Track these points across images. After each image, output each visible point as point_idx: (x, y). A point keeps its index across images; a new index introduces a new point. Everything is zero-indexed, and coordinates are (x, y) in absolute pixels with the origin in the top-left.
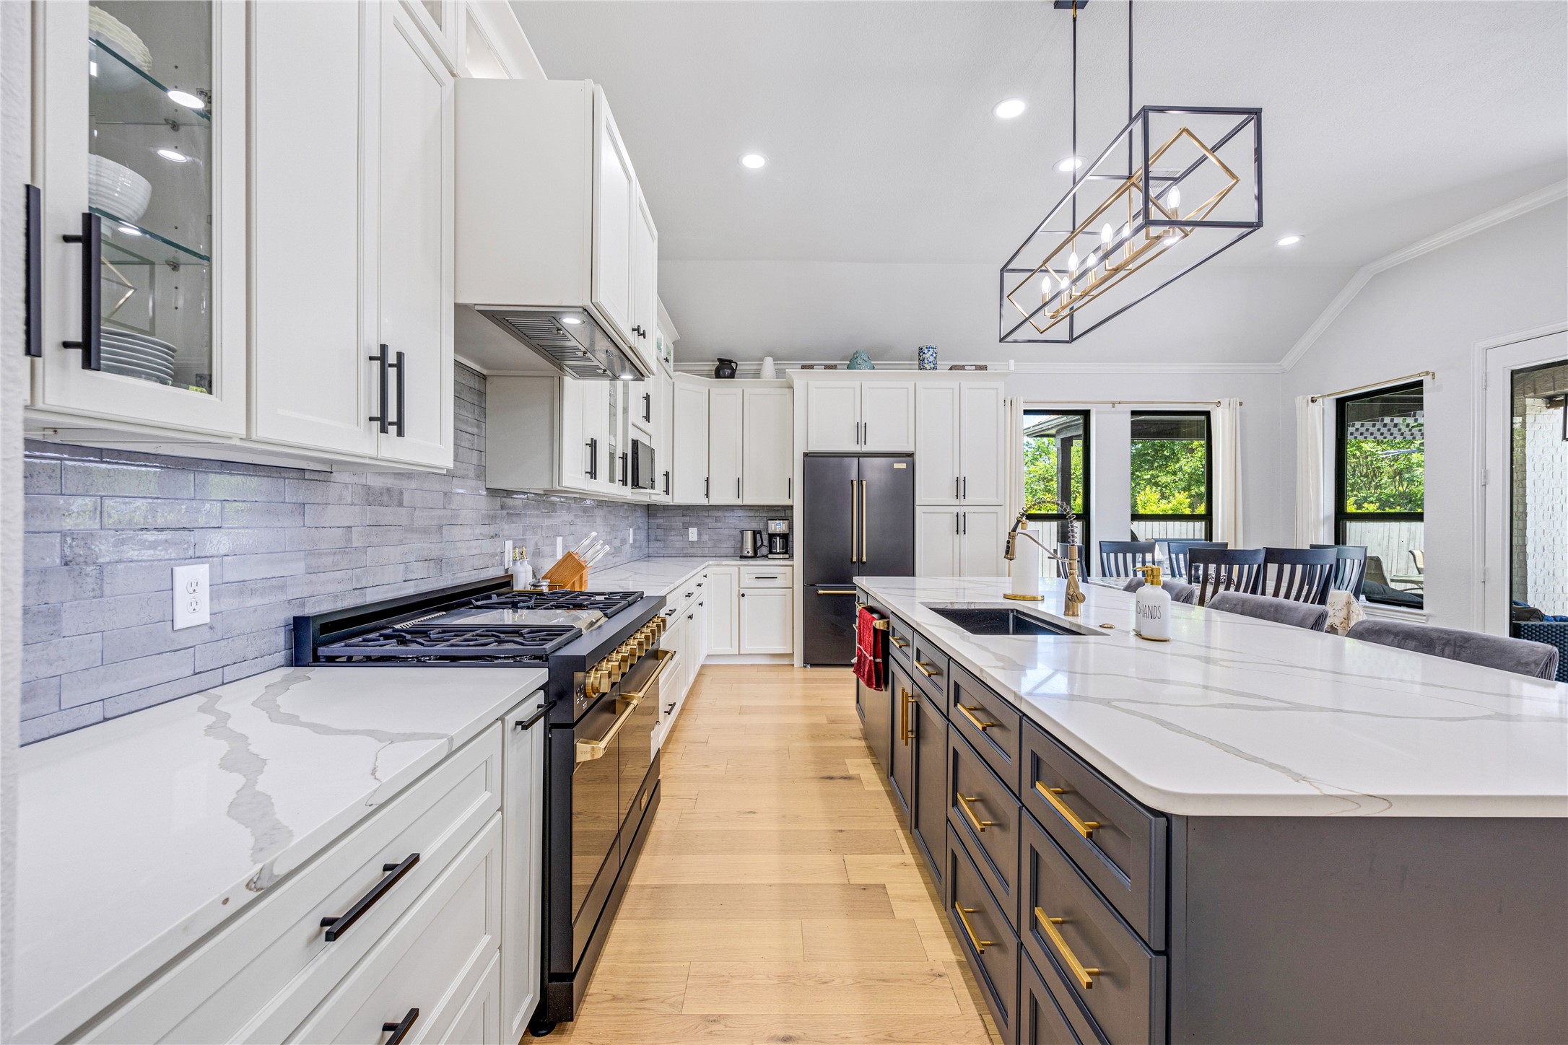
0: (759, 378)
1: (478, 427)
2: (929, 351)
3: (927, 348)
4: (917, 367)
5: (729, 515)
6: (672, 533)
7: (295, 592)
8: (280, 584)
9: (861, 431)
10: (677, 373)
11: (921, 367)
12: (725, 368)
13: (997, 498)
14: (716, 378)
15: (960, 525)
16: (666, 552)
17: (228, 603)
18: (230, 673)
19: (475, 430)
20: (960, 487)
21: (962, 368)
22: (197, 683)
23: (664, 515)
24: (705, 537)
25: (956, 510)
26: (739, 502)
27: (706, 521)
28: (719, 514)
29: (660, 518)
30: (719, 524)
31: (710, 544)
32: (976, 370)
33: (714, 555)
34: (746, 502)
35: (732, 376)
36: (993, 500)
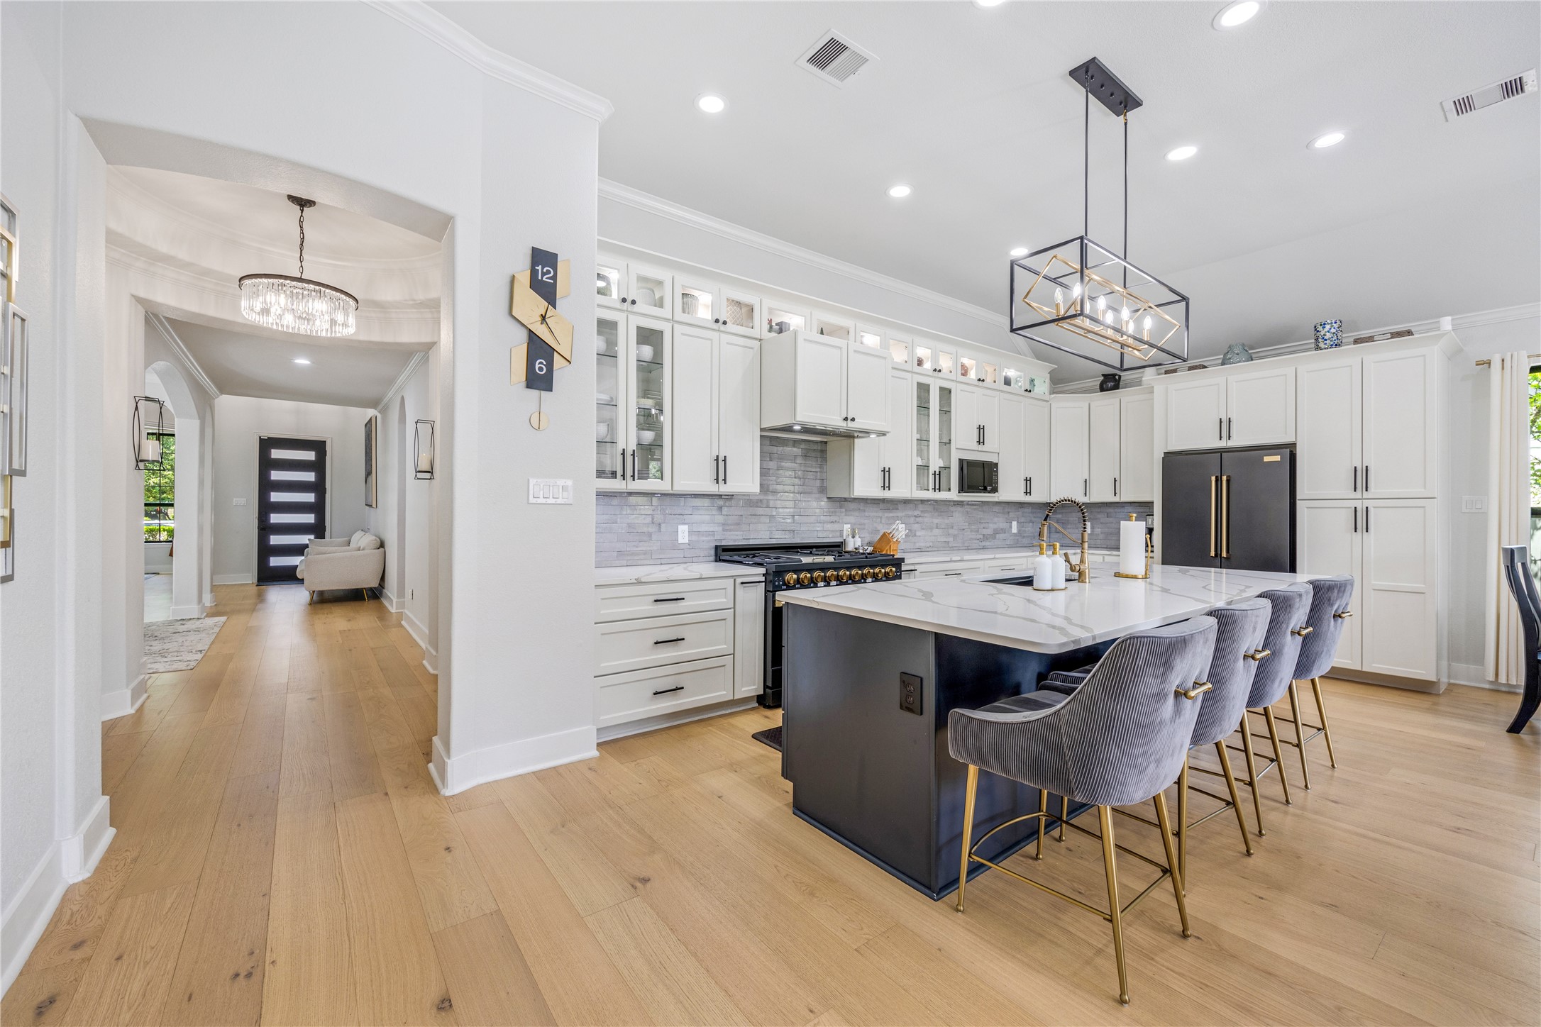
0: (1140, 385)
1: (820, 468)
2: (1324, 328)
3: (1321, 325)
4: (1313, 346)
5: (1119, 510)
6: (1069, 527)
7: (717, 537)
8: (713, 533)
9: (1225, 427)
10: (1053, 396)
11: (1318, 348)
12: (1111, 382)
13: (1425, 488)
14: (1101, 391)
15: (1361, 522)
16: (1064, 542)
17: (694, 538)
18: (695, 559)
19: (818, 470)
20: (1361, 478)
21: (1370, 339)
22: (685, 560)
23: (1063, 511)
24: (1098, 531)
25: (1353, 504)
26: (1116, 499)
27: (1099, 516)
28: (1111, 510)
29: (1059, 513)
30: (1111, 520)
31: (1101, 536)
32: (1392, 338)
33: (1105, 546)
34: (1123, 499)
35: (1116, 387)
36: (1419, 492)
